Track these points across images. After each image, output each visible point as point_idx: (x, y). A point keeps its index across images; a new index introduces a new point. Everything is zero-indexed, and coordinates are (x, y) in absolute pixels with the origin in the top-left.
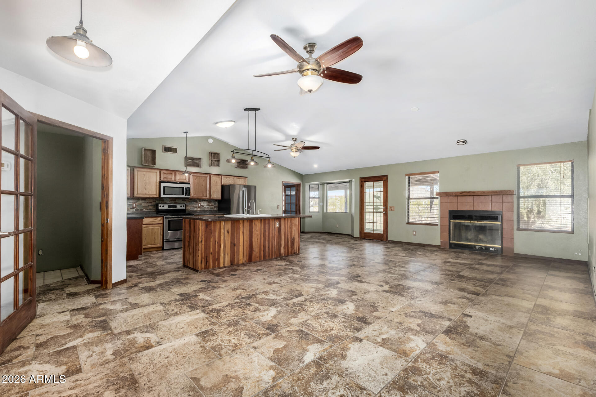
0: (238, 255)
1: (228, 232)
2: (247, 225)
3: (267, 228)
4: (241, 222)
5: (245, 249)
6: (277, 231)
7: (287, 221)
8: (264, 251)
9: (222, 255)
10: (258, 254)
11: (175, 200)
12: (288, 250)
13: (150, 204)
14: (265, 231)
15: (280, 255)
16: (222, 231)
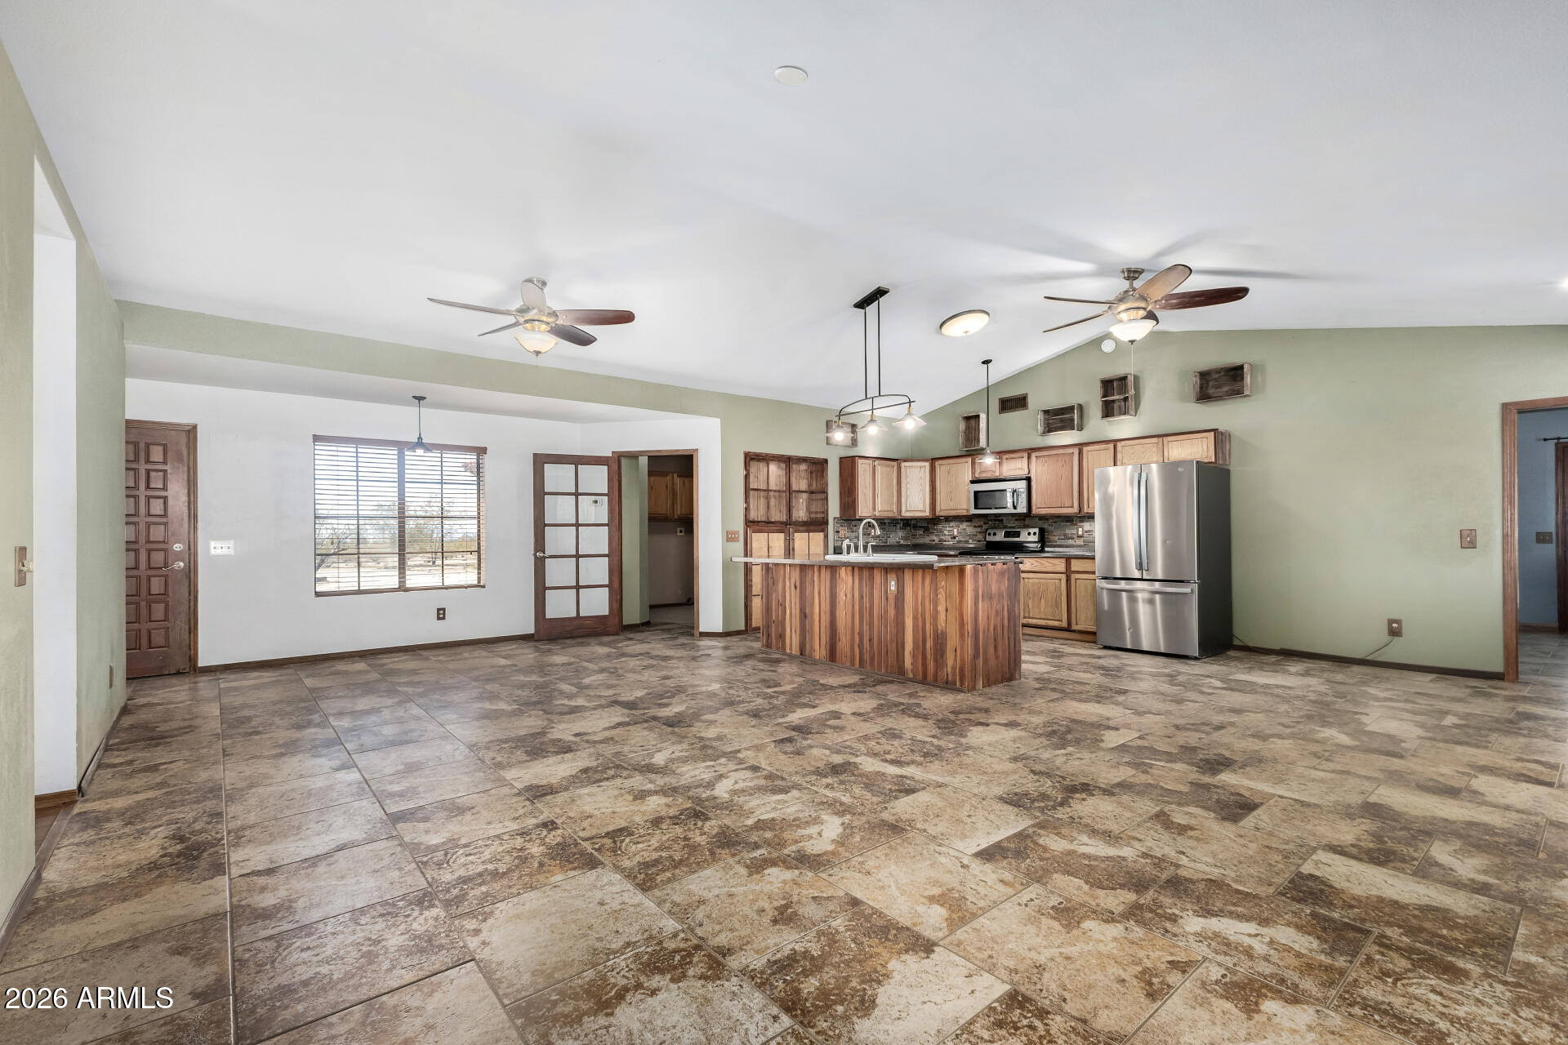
0: (812, 638)
1: (796, 587)
2: (826, 575)
3: (866, 590)
4: (816, 569)
5: (823, 629)
6: (892, 601)
7: (920, 580)
8: (861, 646)
9: (788, 630)
10: (848, 649)
11: (1024, 520)
12: (924, 665)
13: (979, 530)
14: (862, 597)
15: (901, 671)
16: (788, 584)
